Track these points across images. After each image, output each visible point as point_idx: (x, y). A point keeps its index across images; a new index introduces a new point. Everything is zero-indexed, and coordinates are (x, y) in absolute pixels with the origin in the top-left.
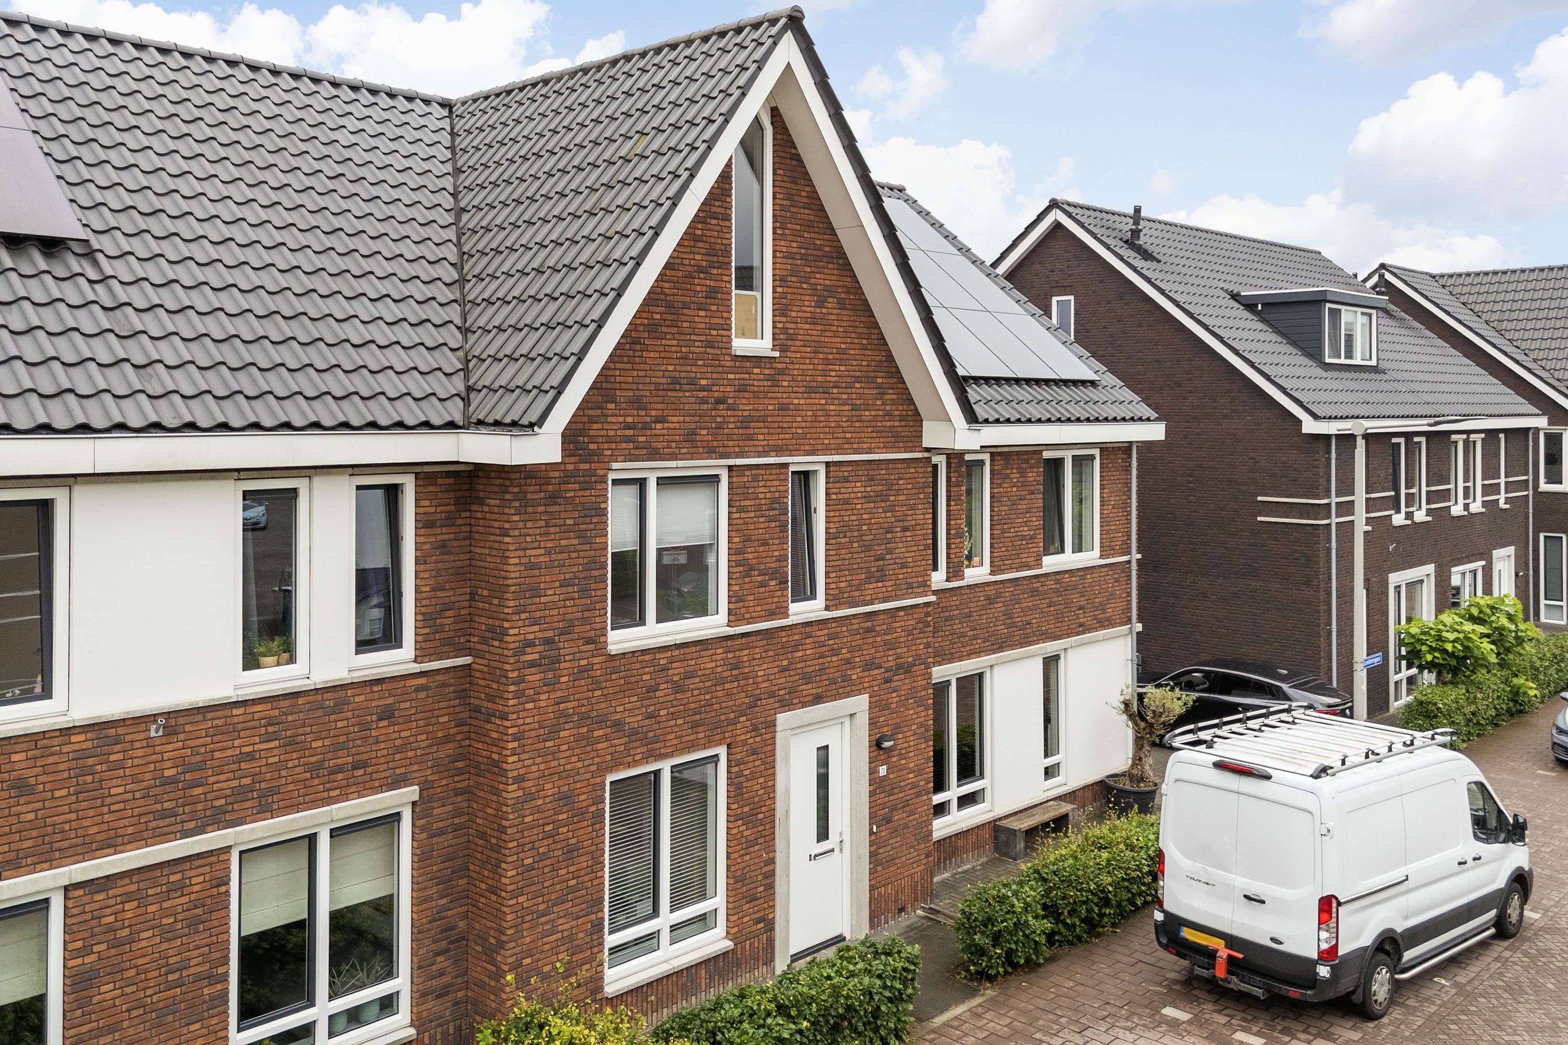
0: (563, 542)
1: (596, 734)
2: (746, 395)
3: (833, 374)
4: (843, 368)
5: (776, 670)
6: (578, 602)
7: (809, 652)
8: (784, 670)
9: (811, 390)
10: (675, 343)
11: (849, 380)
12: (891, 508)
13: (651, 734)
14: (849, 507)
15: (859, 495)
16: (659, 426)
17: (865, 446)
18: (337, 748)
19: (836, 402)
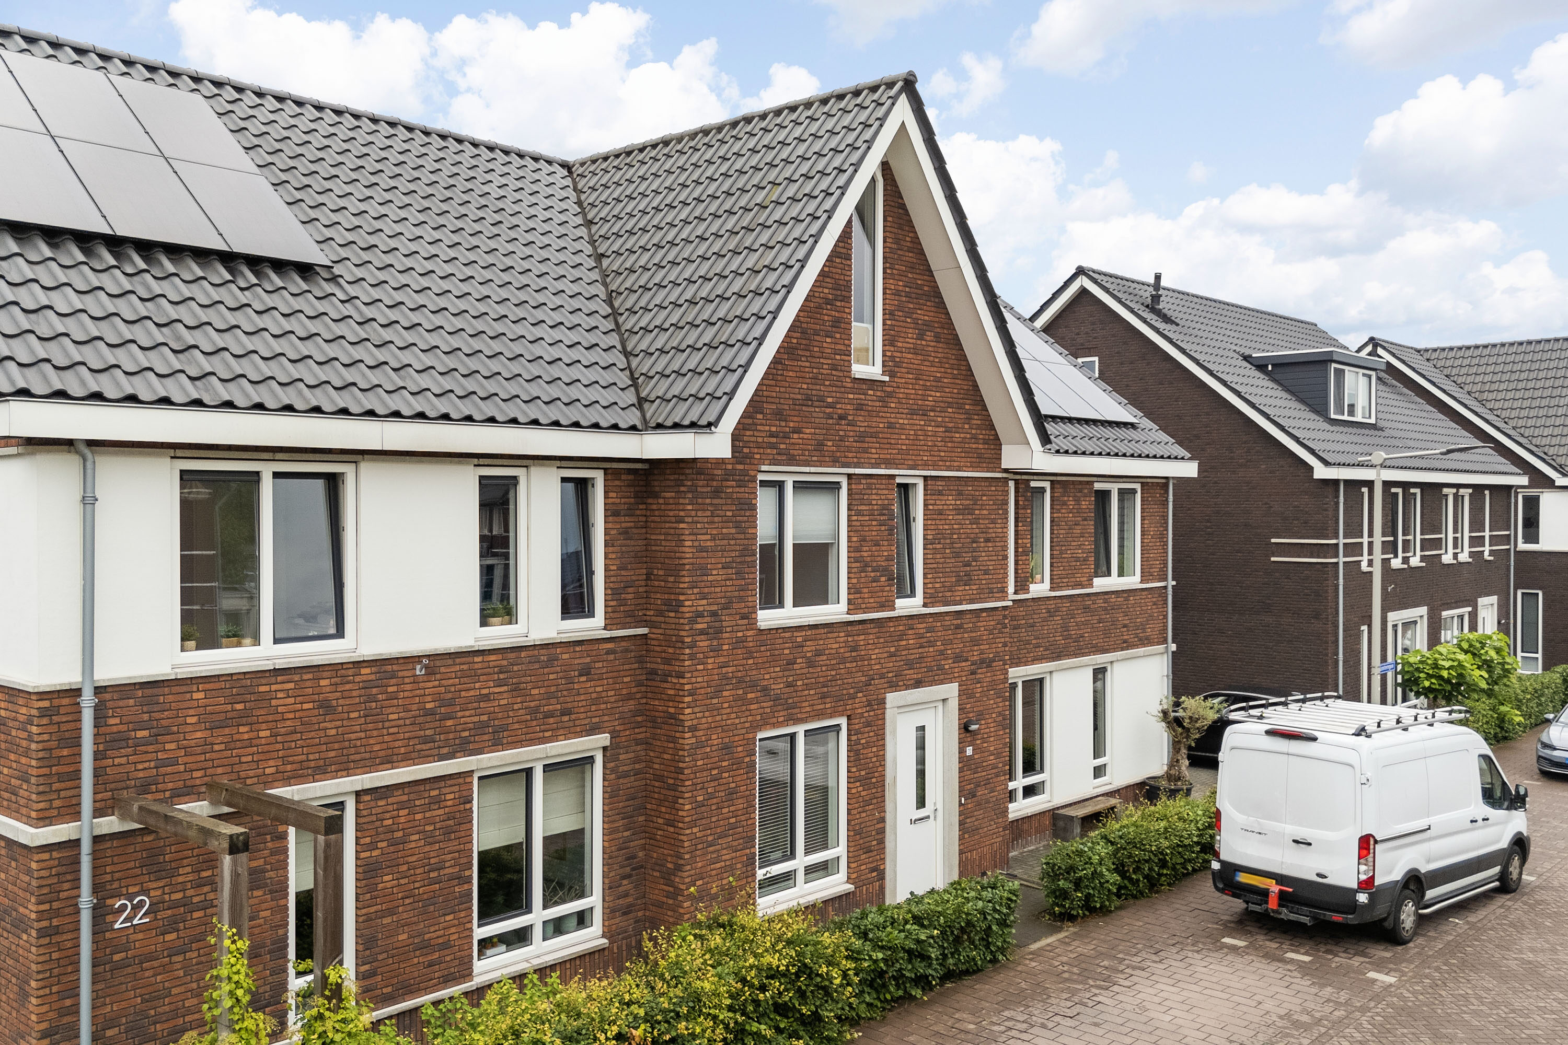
0: (724, 531)
1: (749, 696)
2: (862, 413)
3: (930, 399)
4: (938, 394)
5: (886, 655)
6: (735, 582)
7: (911, 642)
8: (892, 655)
9: (913, 413)
10: (808, 364)
11: (942, 405)
12: (975, 521)
13: (790, 701)
14: (943, 517)
15: (951, 507)
16: (796, 436)
17: (956, 464)
18: (549, 696)
19: (933, 424)
